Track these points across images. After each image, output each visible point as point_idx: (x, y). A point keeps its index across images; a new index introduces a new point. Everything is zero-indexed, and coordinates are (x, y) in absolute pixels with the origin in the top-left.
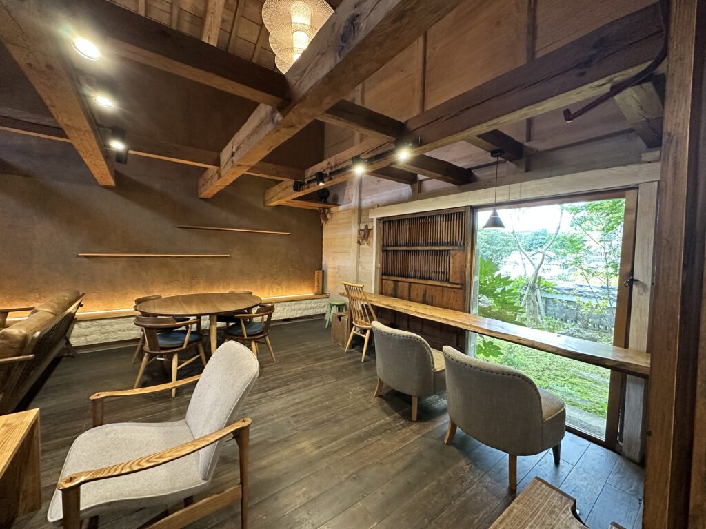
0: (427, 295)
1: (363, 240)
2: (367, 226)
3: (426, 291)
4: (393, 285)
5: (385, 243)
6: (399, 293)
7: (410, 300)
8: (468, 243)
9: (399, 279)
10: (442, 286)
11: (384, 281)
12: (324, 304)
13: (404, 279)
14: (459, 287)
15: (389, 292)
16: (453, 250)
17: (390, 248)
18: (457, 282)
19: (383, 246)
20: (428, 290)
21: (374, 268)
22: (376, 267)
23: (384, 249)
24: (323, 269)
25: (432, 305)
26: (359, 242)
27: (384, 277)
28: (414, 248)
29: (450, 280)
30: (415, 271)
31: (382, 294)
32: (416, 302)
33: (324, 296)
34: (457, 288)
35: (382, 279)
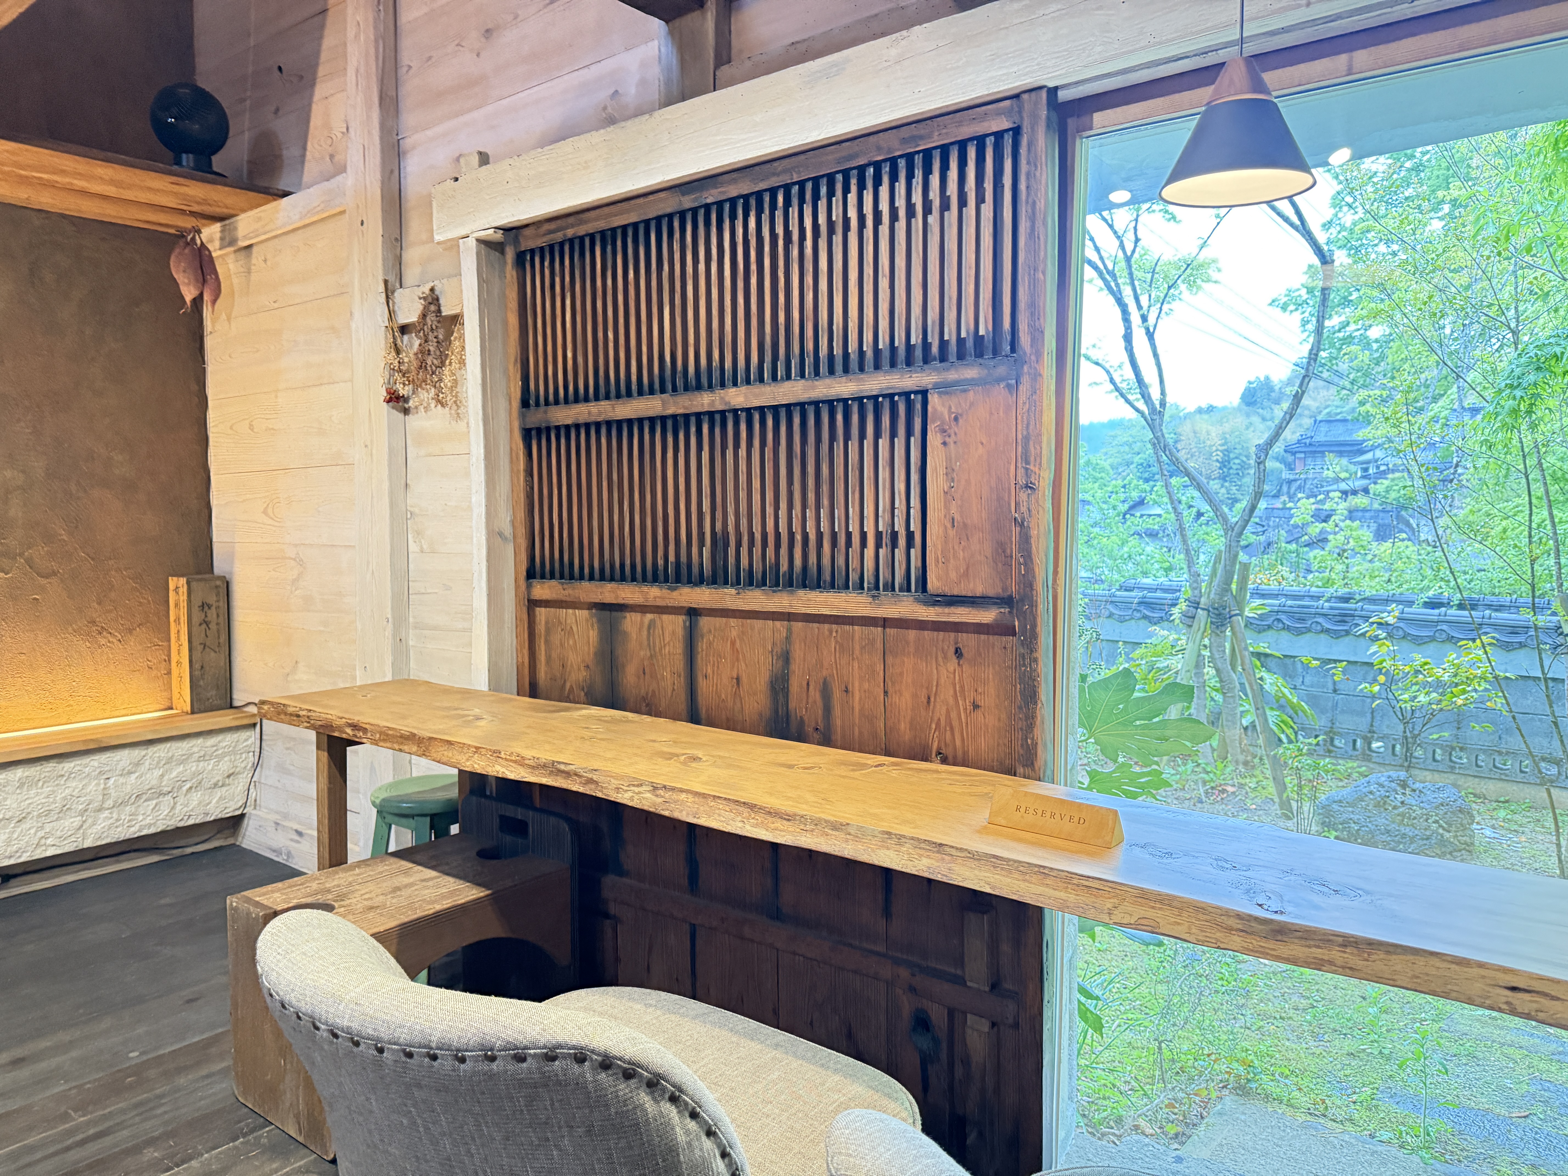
0: (795, 685)
1: (417, 385)
2: (433, 300)
3: (786, 658)
4: (593, 635)
5: (540, 388)
6: (630, 677)
7: (694, 717)
8: (1037, 334)
9: (628, 593)
10: (885, 623)
11: (542, 613)
12: (225, 766)
13: (654, 593)
14: (987, 616)
15: (577, 675)
16: (944, 388)
17: (564, 415)
18: (978, 588)
19: (525, 403)
20: (798, 652)
21: (480, 537)
22: (494, 535)
23: (536, 418)
24: (219, 566)
25: (826, 740)
26: (395, 399)
27: (543, 590)
28: (706, 401)
29: (934, 584)
30: (720, 543)
31: (533, 691)
32: (731, 725)
33: (225, 719)
34: (980, 629)
35: (532, 604)
